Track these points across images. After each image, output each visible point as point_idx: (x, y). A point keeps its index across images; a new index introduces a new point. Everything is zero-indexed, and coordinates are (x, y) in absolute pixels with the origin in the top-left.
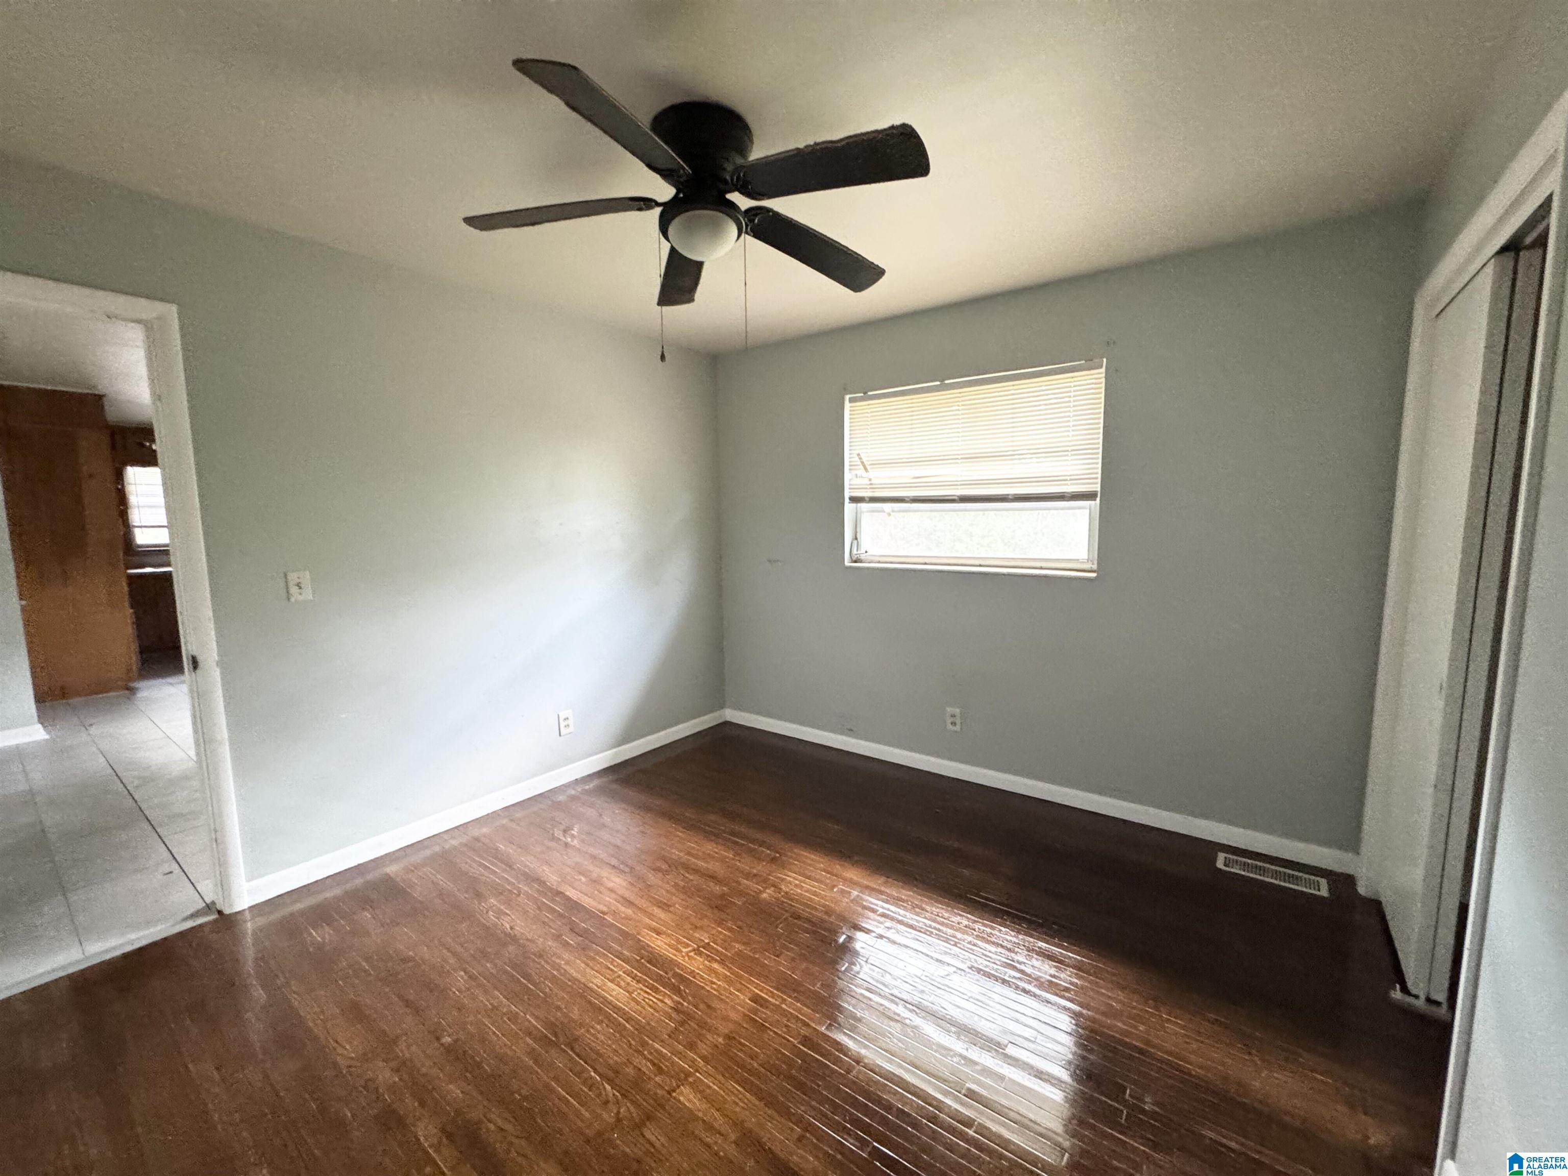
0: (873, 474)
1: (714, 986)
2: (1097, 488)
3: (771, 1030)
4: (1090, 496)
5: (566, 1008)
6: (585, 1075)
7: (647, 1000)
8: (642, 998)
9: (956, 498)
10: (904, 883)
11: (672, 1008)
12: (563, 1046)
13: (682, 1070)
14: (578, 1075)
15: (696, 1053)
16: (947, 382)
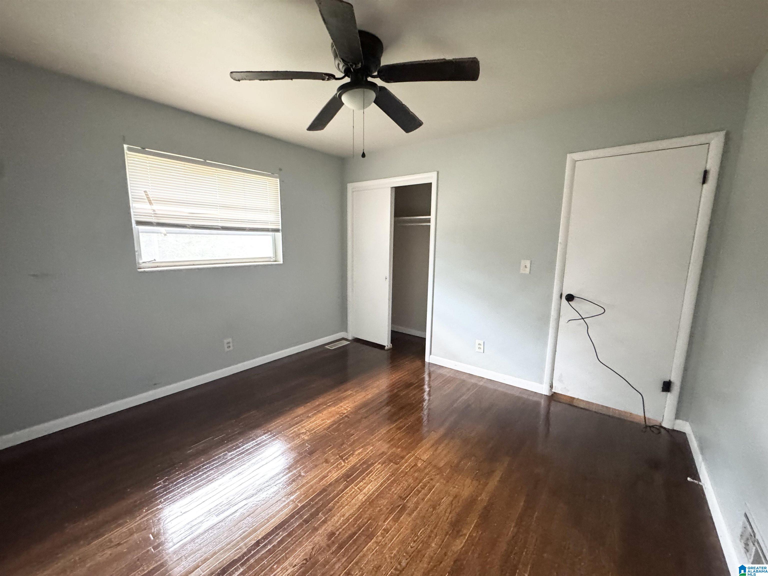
0: (155, 207)
1: (370, 452)
2: (280, 227)
3: (394, 437)
4: (277, 230)
5: (380, 507)
6: (420, 489)
7: (377, 474)
8: (375, 477)
9: (220, 227)
10: (314, 400)
11: (382, 465)
12: (405, 501)
13: (414, 459)
14: (420, 492)
15: (406, 456)
16: (207, 161)
